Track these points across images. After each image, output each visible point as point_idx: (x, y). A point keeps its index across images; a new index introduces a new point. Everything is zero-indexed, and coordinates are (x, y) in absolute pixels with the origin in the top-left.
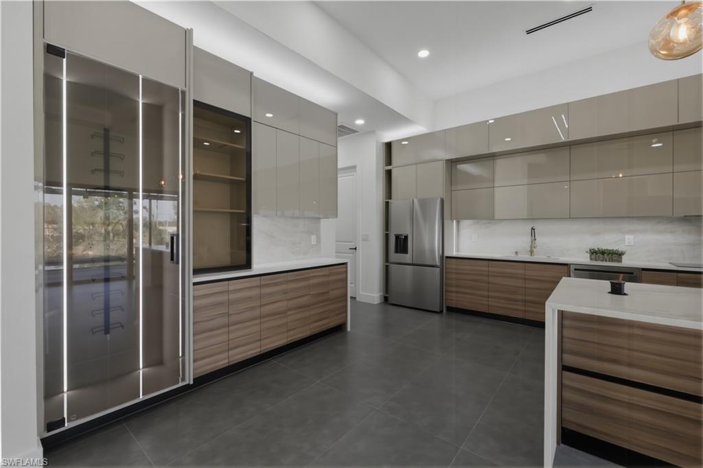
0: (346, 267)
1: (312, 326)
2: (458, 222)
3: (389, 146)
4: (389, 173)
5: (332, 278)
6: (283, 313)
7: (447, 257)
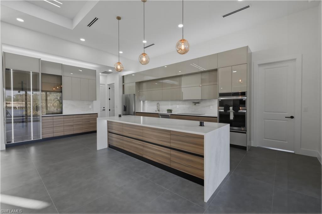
0: (97, 115)
1: (83, 130)
2: (144, 102)
3: (123, 77)
4: (123, 85)
5: (91, 118)
6: (72, 126)
7: (137, 112)
